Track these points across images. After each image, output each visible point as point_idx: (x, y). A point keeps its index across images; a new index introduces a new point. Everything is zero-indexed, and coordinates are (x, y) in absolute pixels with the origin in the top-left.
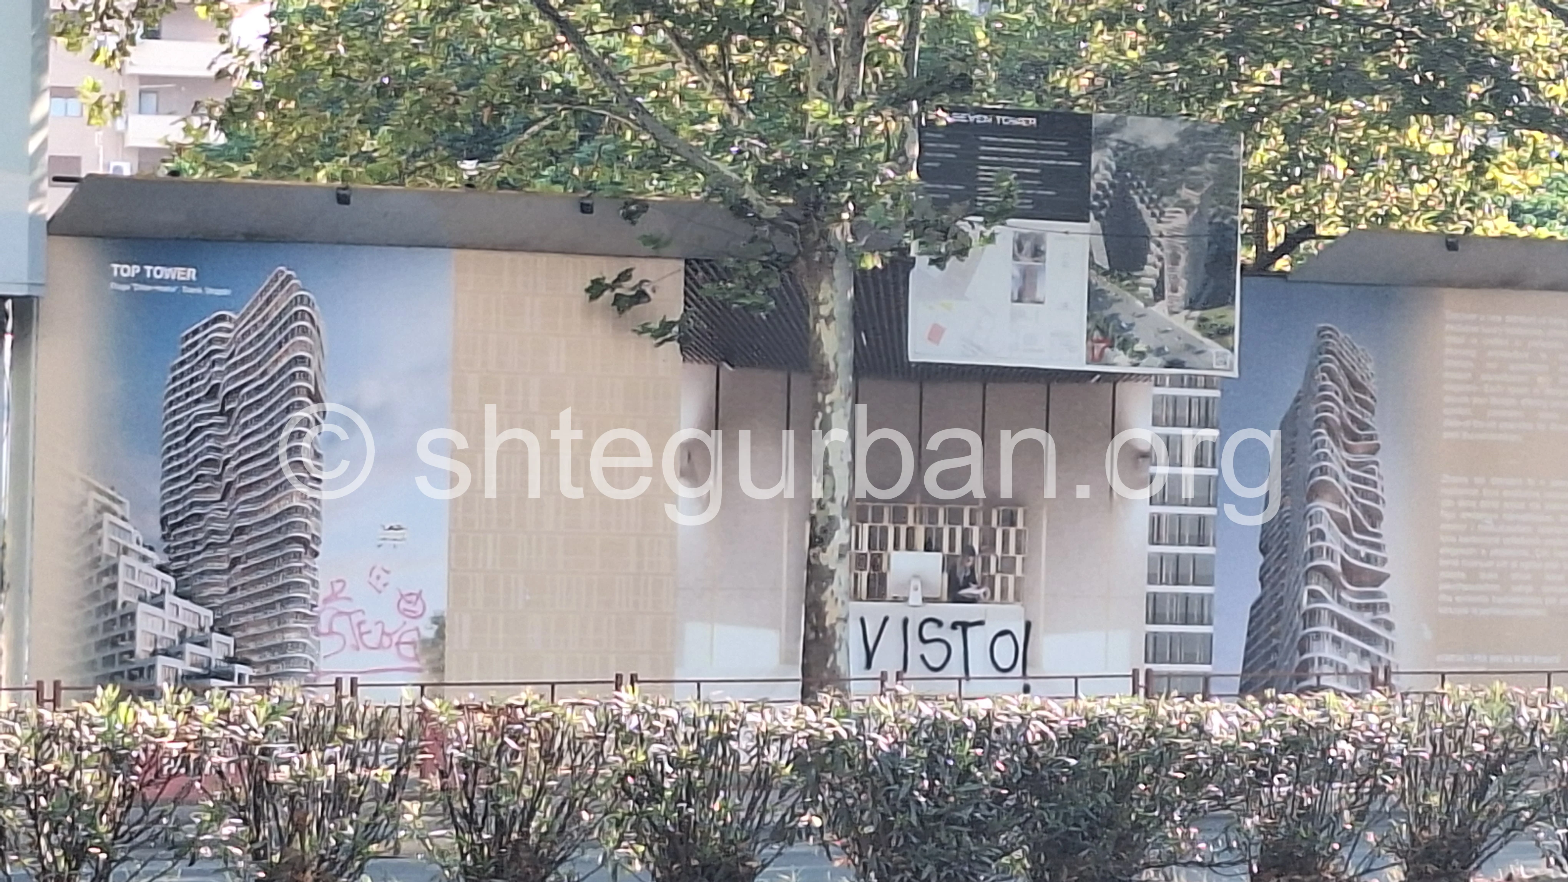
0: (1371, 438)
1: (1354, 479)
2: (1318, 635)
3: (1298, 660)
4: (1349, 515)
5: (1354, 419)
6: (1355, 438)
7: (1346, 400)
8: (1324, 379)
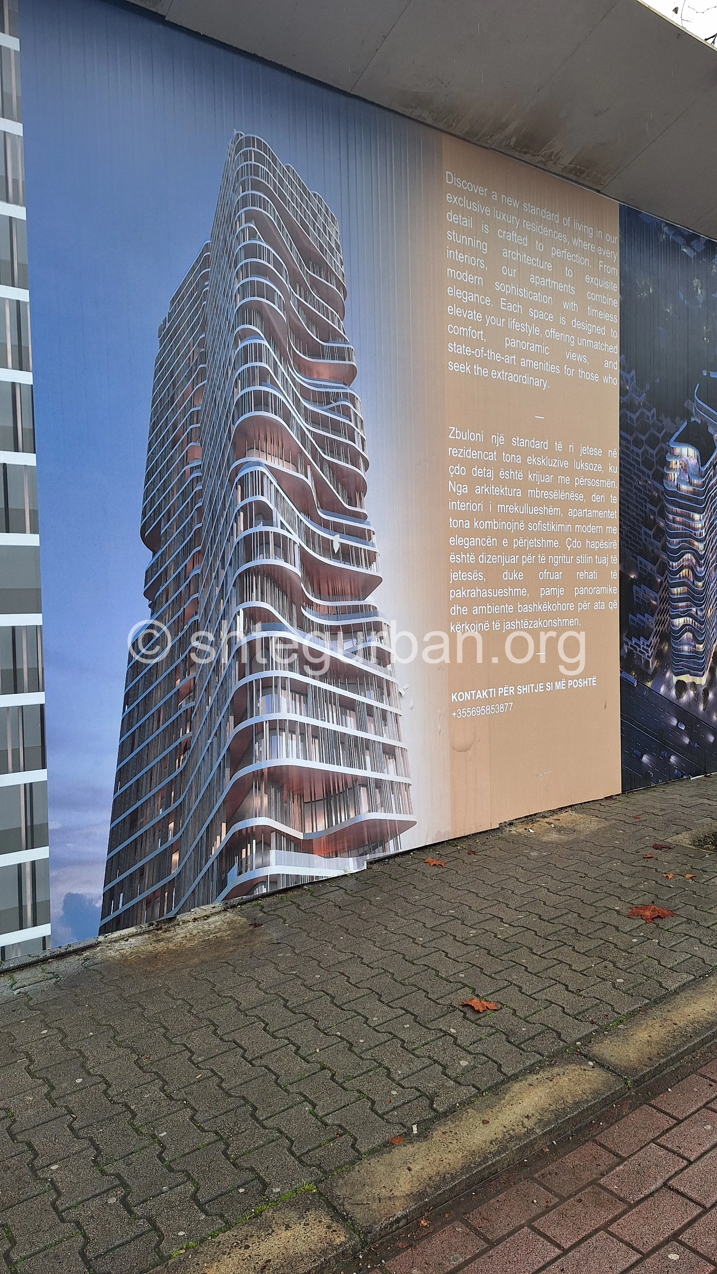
0: (341, 354)
1: (315, 419)
2: (267, 685)
3: (231, 731)
4: (309, 482)
5: (311, 319)
6: (316, 352)
7: (295, 280)
8: (253, 235)
